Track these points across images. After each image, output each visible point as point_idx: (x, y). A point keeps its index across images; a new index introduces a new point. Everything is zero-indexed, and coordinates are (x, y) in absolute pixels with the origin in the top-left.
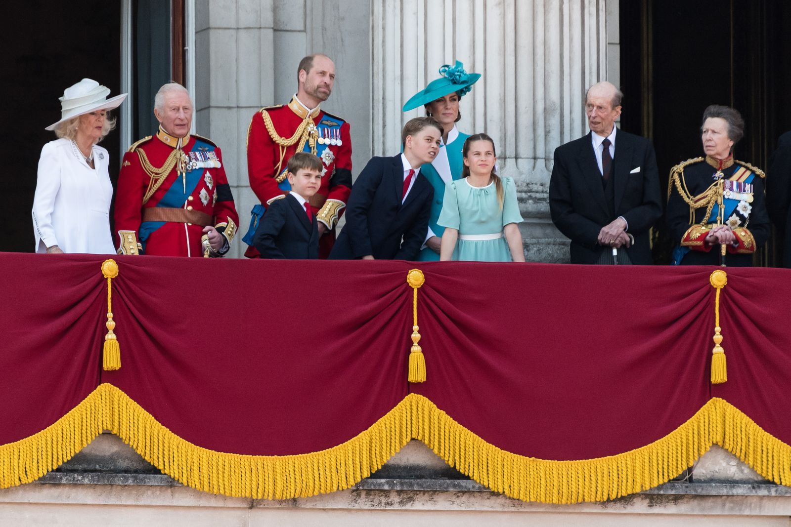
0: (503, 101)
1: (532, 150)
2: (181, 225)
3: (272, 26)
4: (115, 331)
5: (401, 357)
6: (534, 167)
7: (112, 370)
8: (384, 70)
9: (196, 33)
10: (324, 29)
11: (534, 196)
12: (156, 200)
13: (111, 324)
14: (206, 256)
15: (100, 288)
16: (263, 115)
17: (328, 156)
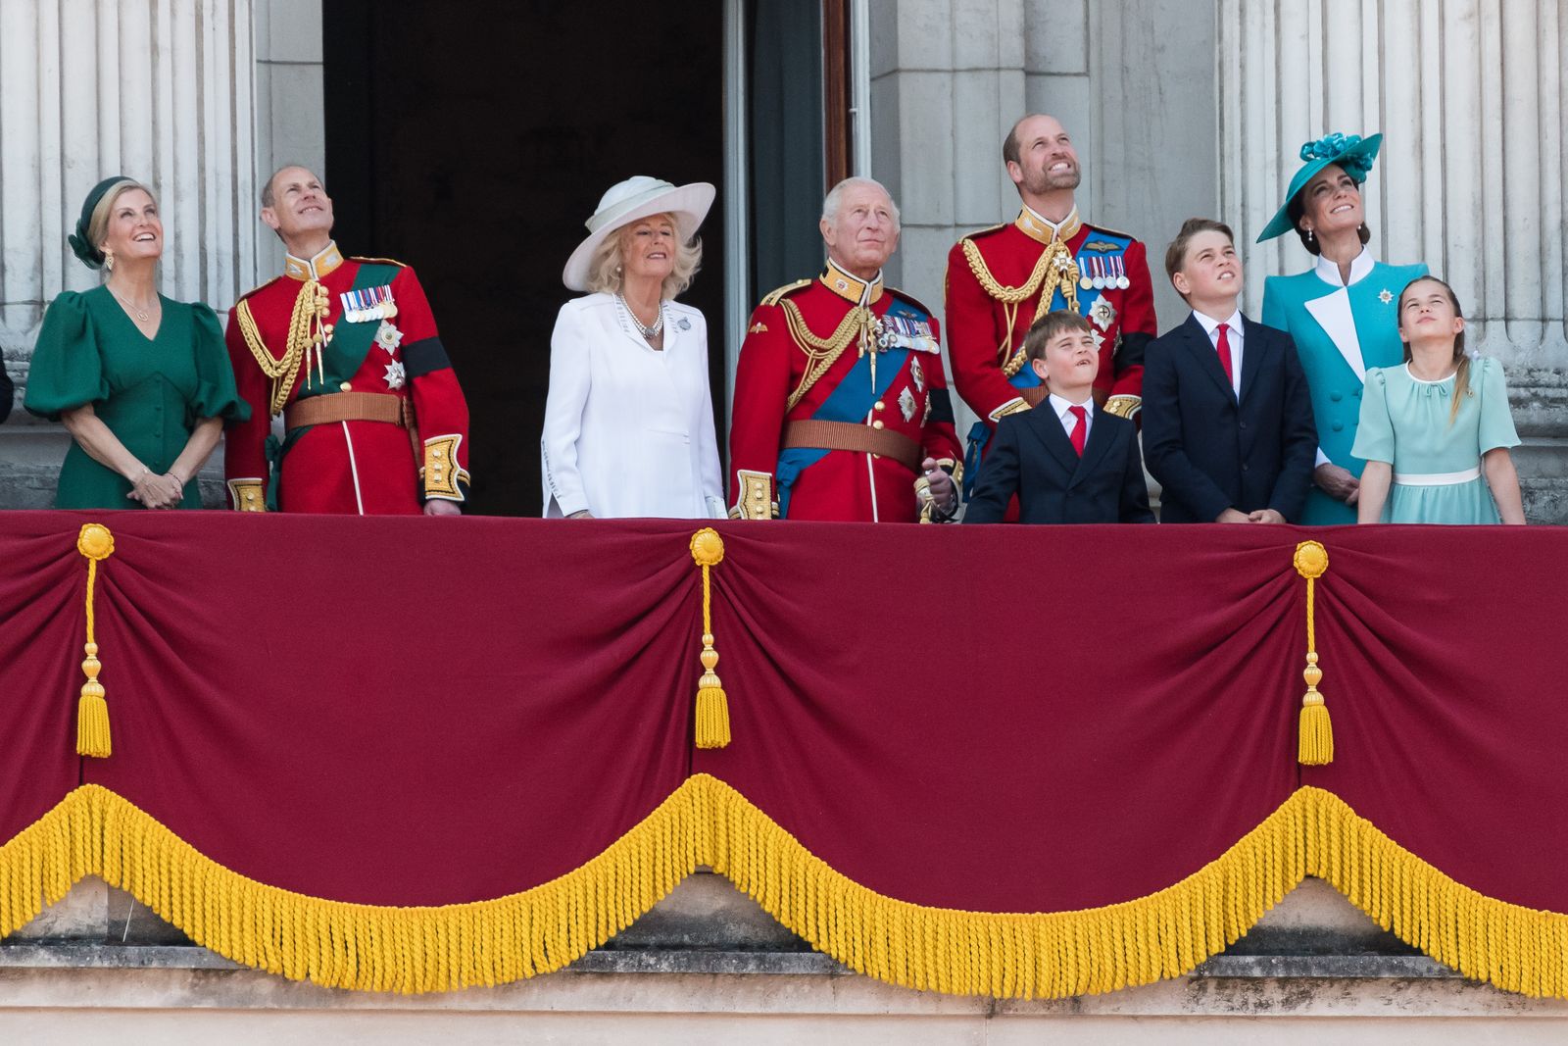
0: (1481, 207)
1: (1538, 303)
2: (859, 457)
3: (1022, 65)
4: (718, 670)
5: (1284, 714)
6: (1542, 338)
7: (714, 748)
8: (1243, 148)
9: (872, 79)
10: (1125, 69)
11: (1542, 395)
12: (812, 405)
13: (709, 656)
14: (925, 520)
15: (689, 583)
16: (965, 248)
17: (1104, 312)
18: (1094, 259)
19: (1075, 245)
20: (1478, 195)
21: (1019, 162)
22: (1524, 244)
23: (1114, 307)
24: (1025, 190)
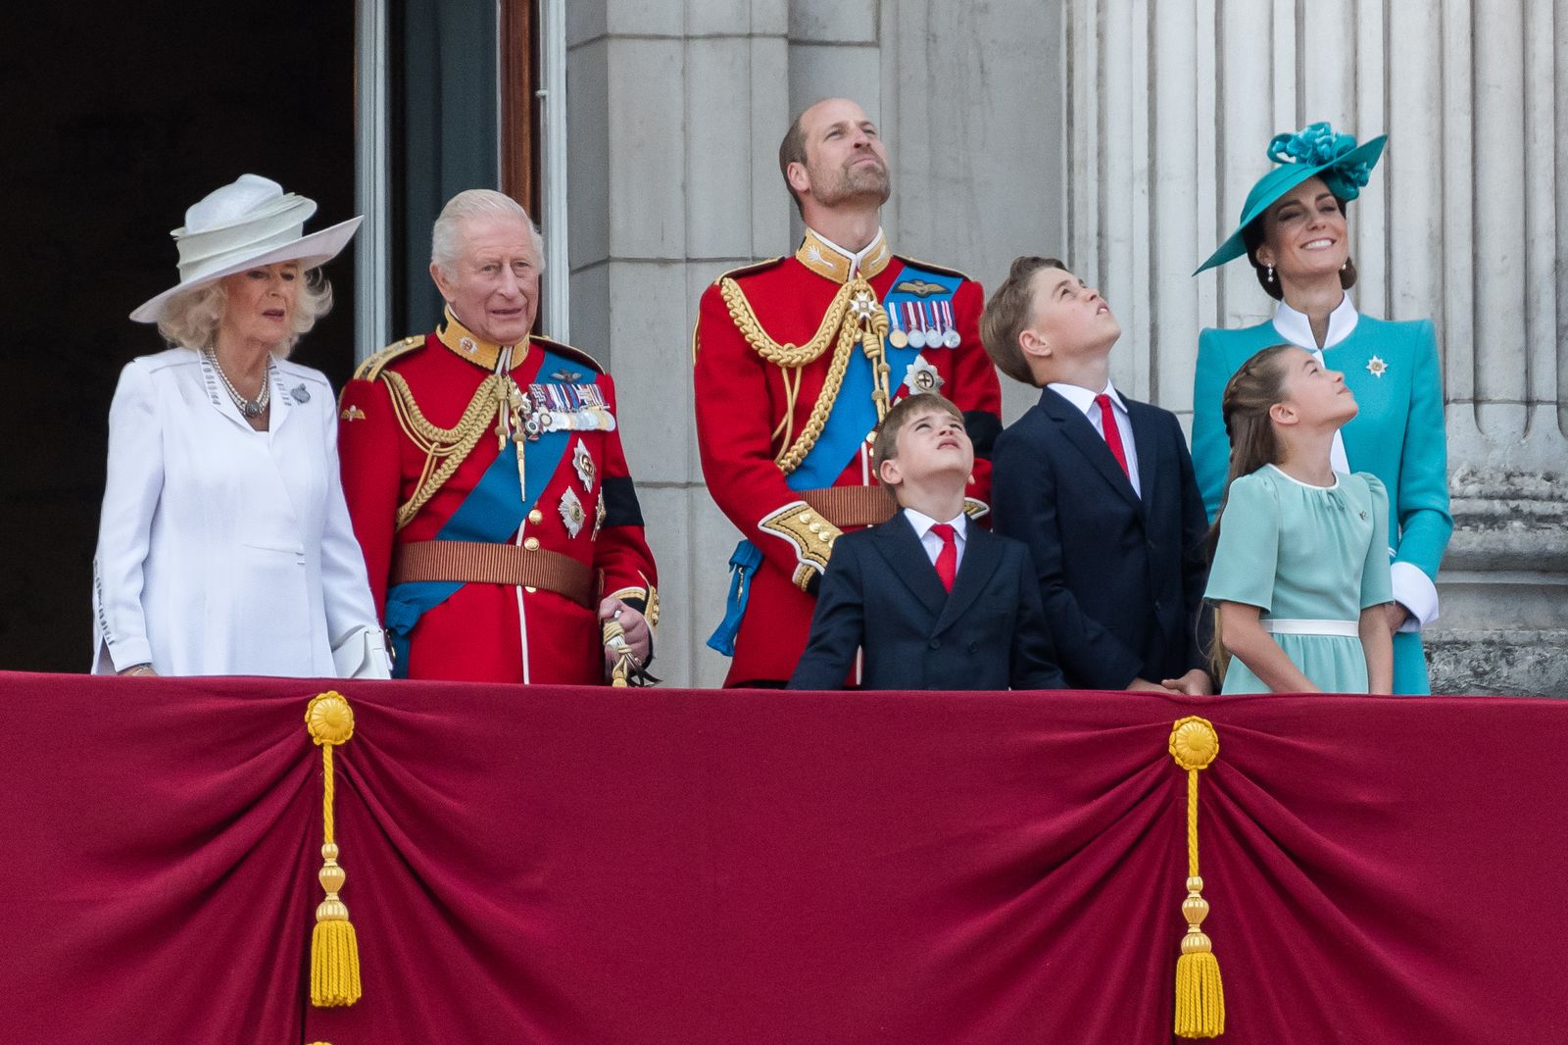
0: (1440, 241)
1: (1521, 378)
2: (506, 591)
3: (785, 30)
4: (345, 895)
5: (1152, 967)
6: (1527, 428)
7: (337, 1006)
8: (1101, 152)
9: (570, 49)
10: (931, 38)
11: (1526, 510)
12: (435, 520)
13: (332, 874)
14: (619, 682)
15: (302, 772)
16: (724, 290)
17: (925, 380)
18: (910, 305)
19: (883, 284)
20: (1437, 223)
21: (804, 161)
22: (1501, 292)
23: (940, 373)
24: (810, 202)
